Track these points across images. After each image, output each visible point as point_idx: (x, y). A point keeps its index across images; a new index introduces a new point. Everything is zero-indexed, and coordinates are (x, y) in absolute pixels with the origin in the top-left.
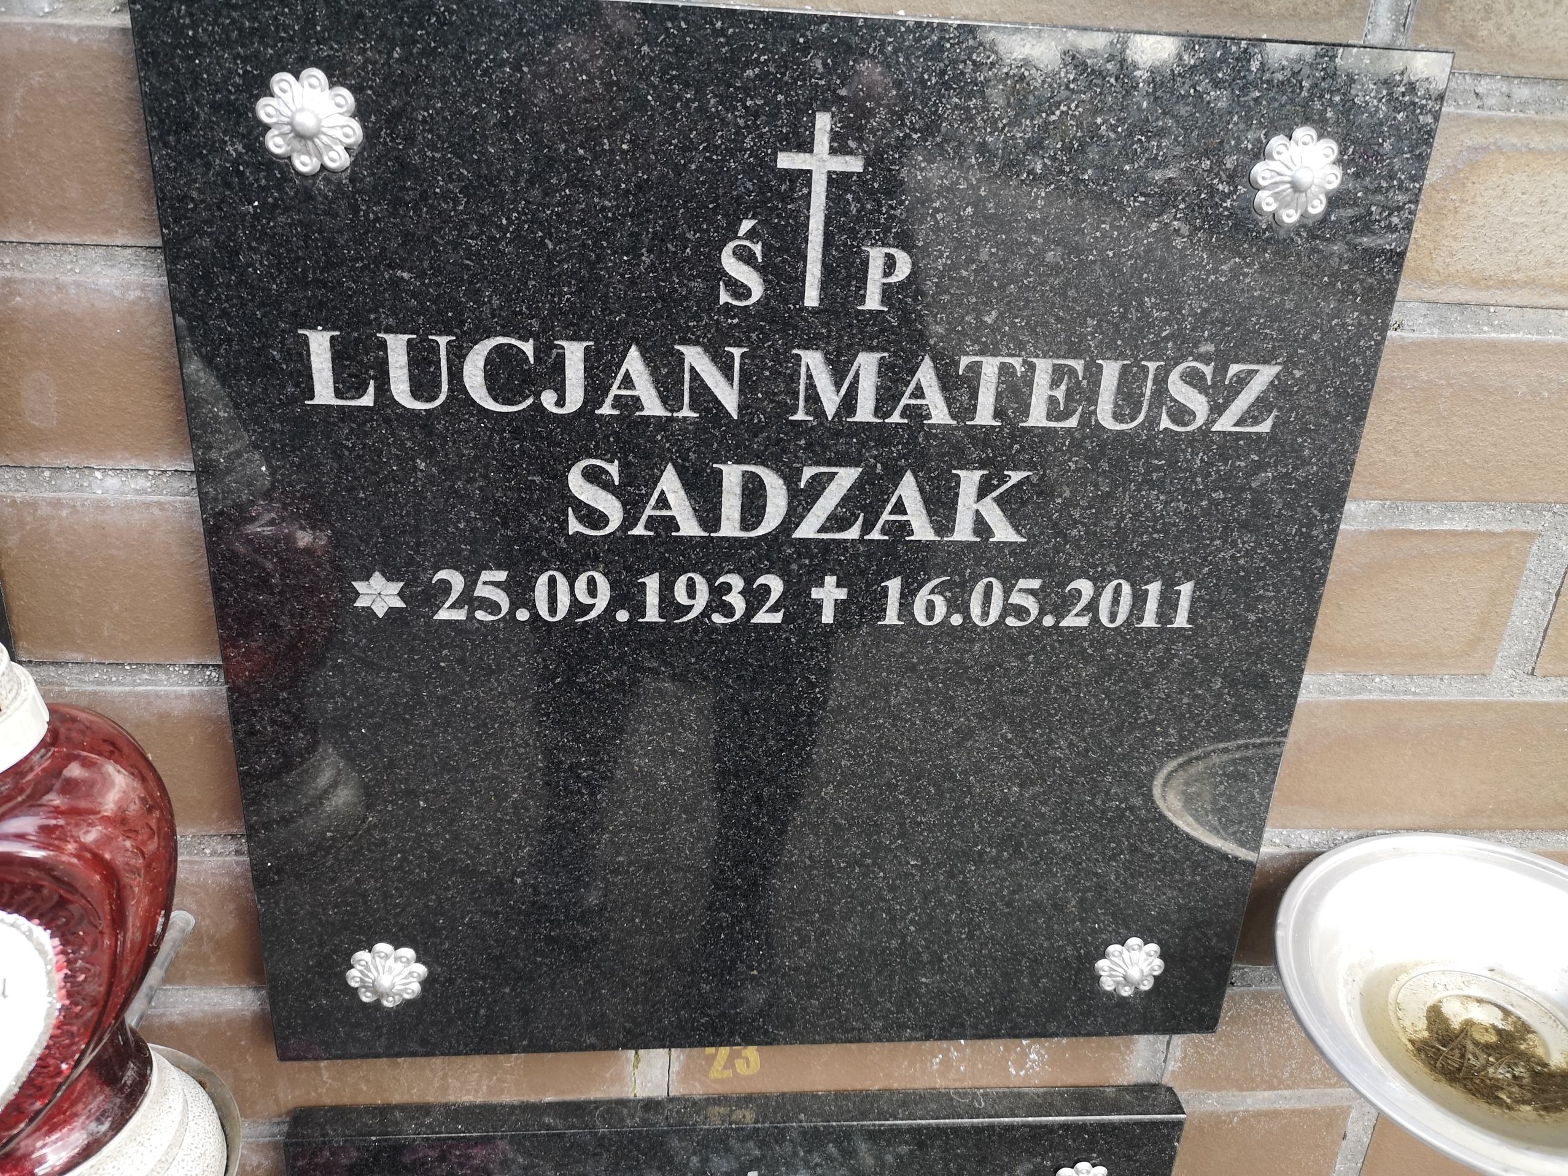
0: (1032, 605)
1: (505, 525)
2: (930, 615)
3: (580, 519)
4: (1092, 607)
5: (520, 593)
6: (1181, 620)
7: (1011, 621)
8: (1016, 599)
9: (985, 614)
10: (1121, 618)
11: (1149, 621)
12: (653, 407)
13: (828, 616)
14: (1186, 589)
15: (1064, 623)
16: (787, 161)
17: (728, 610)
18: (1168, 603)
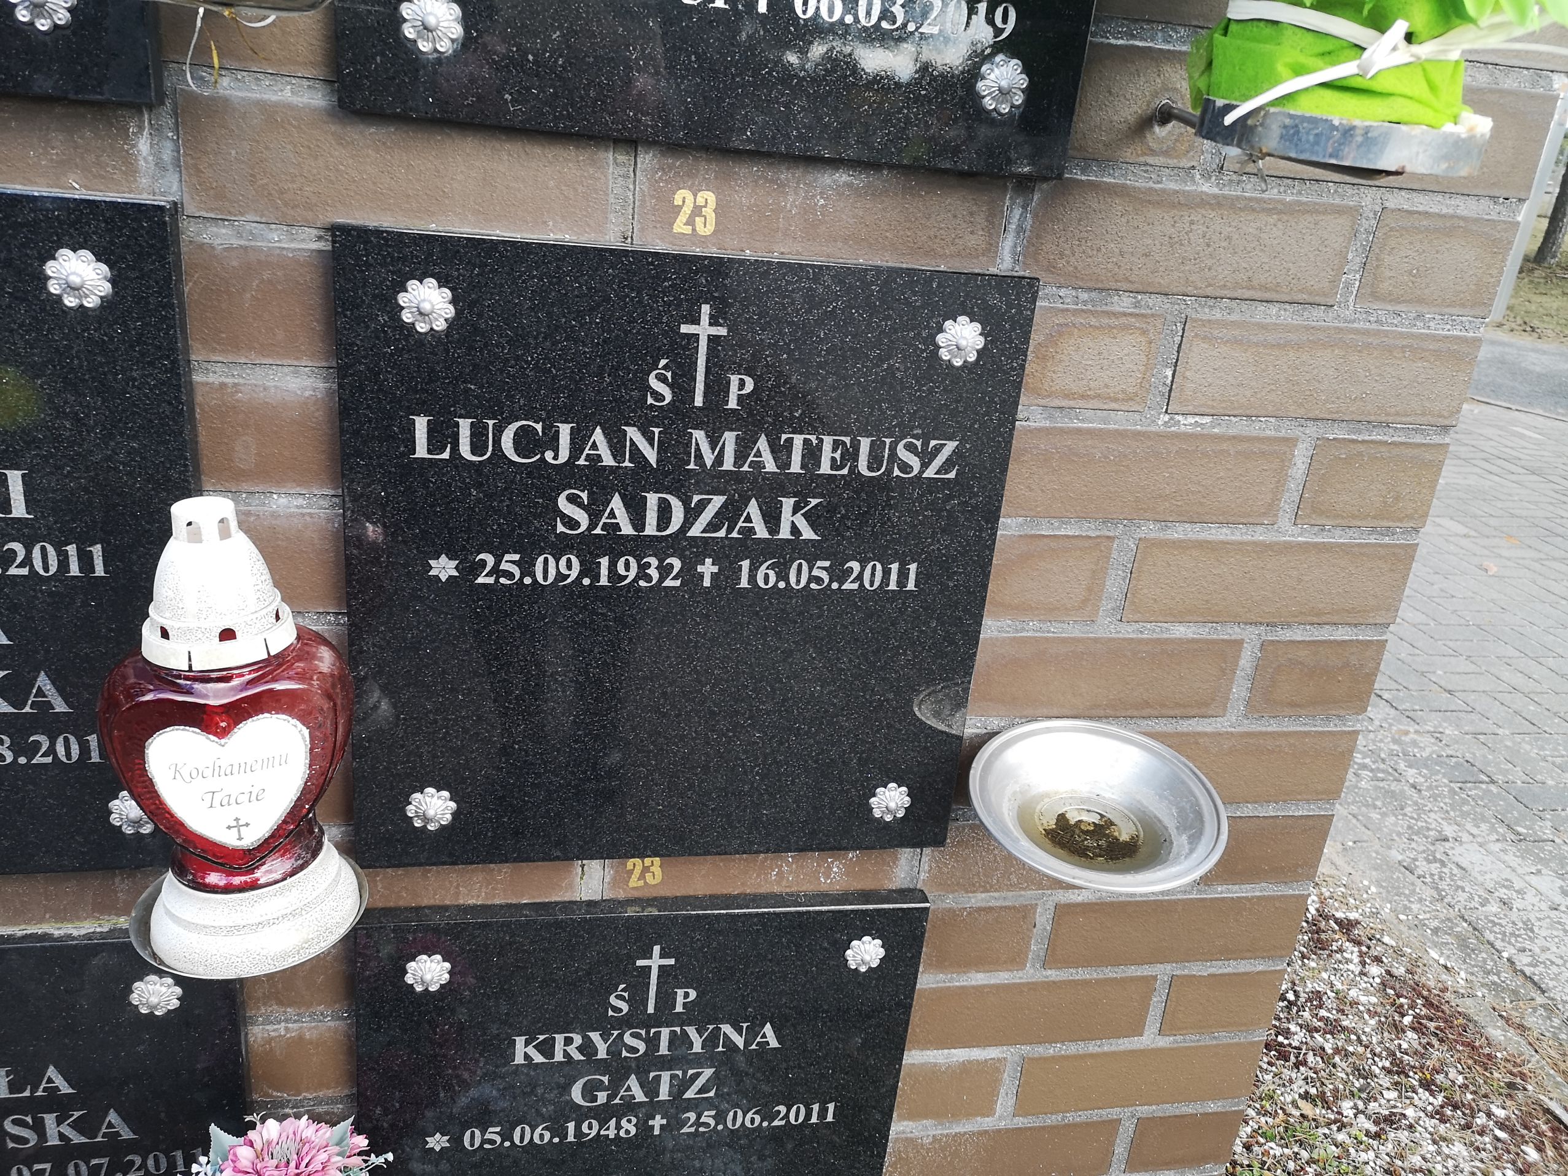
0: (824, 576)
1: (520, 528)
2: (766, 582)
3: (564, 524)
4: (860, 577)
5: (527, 567)
6: (911, 586)
7: (813, 586)
8: (816, 572)
9: (798, 582)
10: (877, 584)
11: (893, 586)
12: (608, 460)
13: (707, 583)
14: (913, 567)
15: (843, 587)
16: (685, 329)
17: (649, 578)
18: (903, 575)
